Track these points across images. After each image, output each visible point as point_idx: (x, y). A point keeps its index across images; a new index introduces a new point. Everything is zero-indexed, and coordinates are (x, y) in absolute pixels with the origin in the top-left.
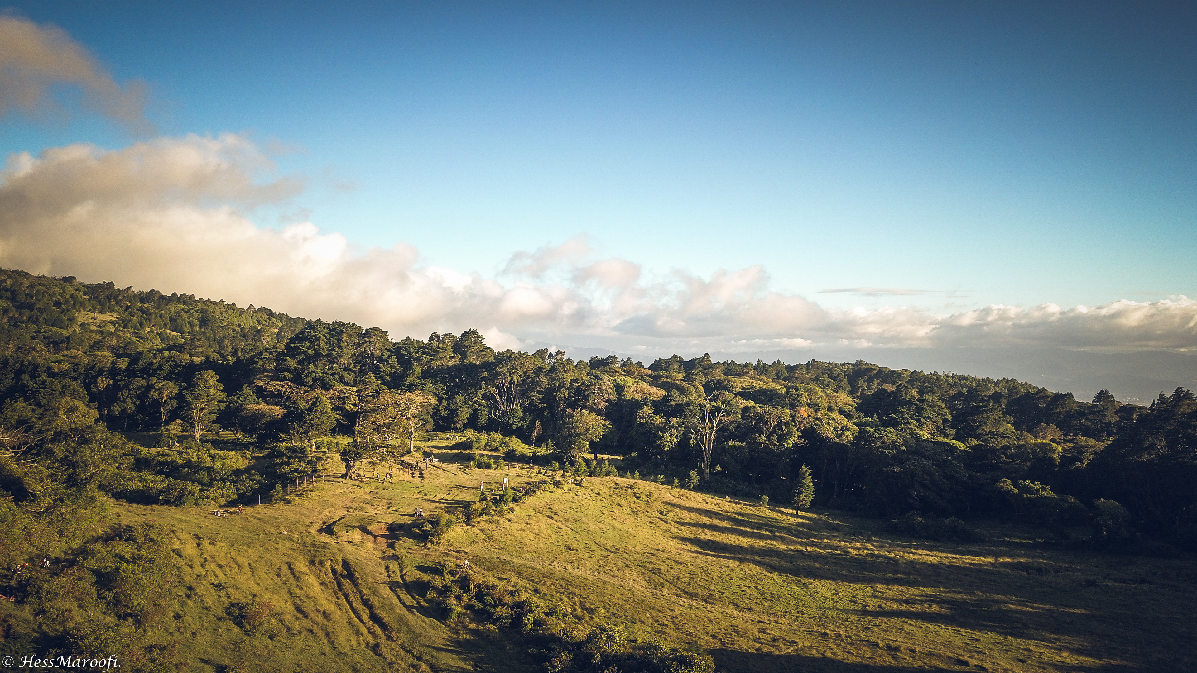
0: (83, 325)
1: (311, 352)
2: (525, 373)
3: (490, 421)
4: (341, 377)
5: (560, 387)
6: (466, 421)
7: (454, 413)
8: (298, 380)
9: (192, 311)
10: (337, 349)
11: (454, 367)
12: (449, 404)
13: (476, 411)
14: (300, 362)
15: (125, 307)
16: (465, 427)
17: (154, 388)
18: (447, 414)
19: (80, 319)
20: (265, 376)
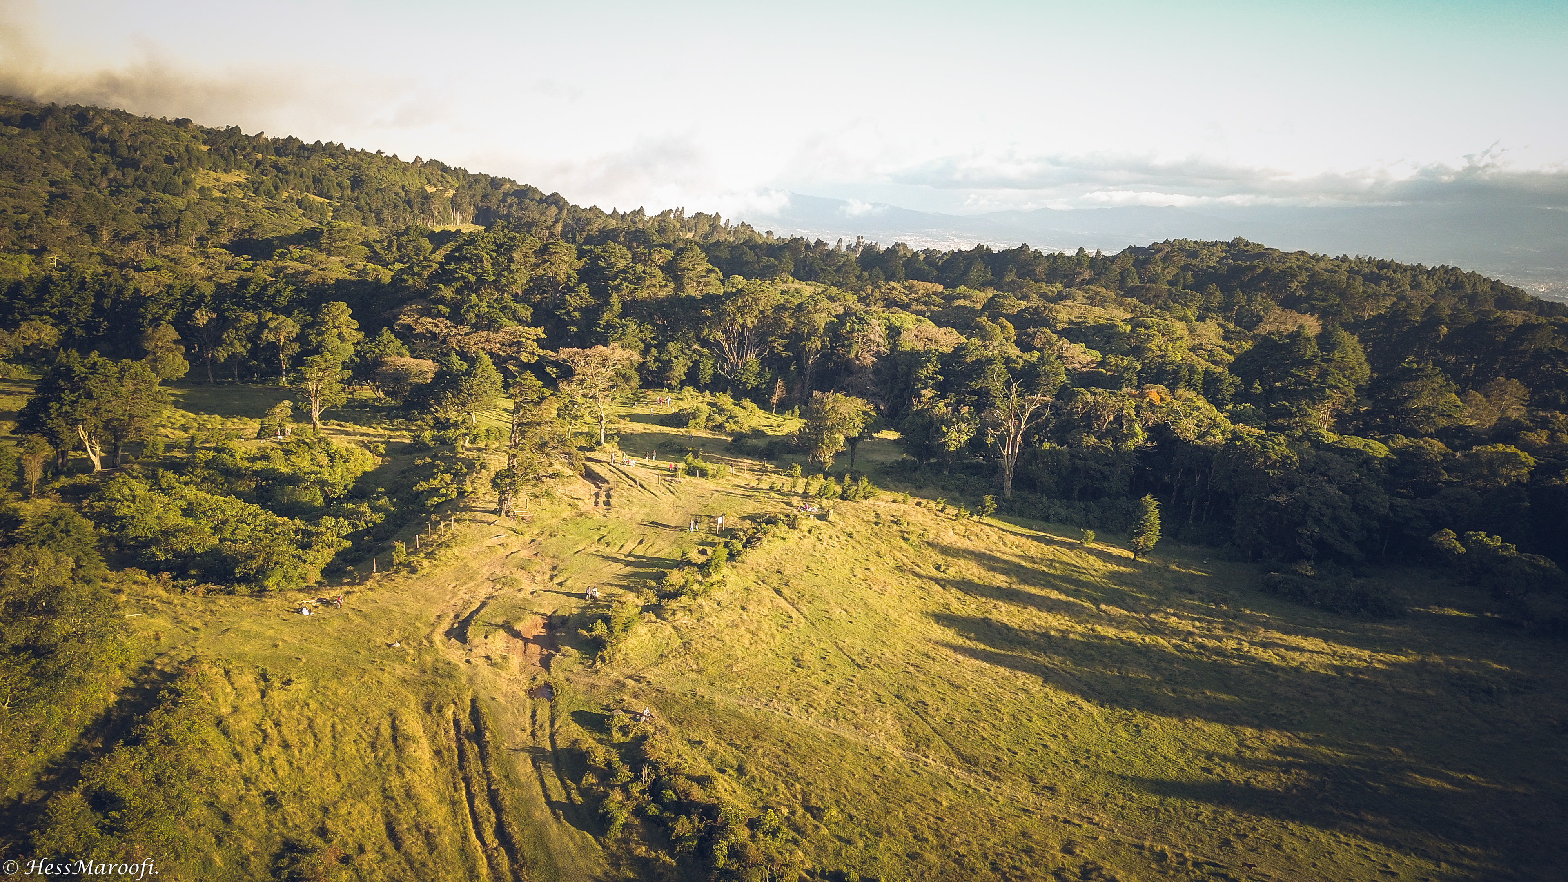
0: (202, 190)
1: (472, 278)
2: (762, 312)
3: (716, 376)
4: (514, 312)
5: (810, 335)
6: (684, 377)
7: (666, 366)
8: (456, 317)
9: (341, 167)
10: (506, 273)
11: (667, 299)
12: (659, 353)
13: (696, 363)
14: (458, 291)
15: (255, 162)
16: (683, 384)
17: (267, 327)
18: (658, 367)
19: (199, 182)
20: (413, 310)
